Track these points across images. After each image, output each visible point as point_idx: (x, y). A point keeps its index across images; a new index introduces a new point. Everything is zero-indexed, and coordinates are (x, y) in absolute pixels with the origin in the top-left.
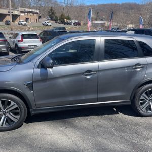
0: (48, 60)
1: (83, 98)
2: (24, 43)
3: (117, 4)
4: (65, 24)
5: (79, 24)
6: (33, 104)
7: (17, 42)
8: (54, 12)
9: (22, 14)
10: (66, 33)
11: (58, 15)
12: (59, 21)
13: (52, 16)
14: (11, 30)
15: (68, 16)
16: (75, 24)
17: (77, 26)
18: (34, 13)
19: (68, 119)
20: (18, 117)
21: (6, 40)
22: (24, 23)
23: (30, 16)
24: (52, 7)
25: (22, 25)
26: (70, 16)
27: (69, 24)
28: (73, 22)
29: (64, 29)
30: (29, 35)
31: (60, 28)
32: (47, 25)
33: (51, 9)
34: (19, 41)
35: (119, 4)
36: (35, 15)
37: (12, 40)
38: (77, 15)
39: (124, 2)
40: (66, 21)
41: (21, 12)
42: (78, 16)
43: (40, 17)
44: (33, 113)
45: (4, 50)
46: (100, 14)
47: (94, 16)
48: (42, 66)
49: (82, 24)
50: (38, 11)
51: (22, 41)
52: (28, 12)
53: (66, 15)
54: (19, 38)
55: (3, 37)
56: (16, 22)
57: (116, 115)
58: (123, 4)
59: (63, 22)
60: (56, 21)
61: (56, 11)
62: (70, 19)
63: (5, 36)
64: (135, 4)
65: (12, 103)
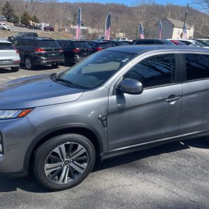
1: (163, 131)
4: (31, 27)
5: (52, 29)
8: (11, 10)
11: (19, 15)
12: (20, 23)
13: (9, 15)
16: (45, 29)
17: (50, 32)
19: (137, 162)
24: (8, 2)
26: (37, 17)
27: (36, 28)
28: (43, 25)
33: (7, 5)
38: (47, 16)
40: (31, 24)
42: (49, 18)
44: (104, 157)
47: (70, 18)
49: (56, 29)
53: (31, 15)
58: (107, 5)
59: (27, 25)
60: (15, 23)
62: (37, 21)
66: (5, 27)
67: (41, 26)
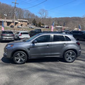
0: (35, 41)
2: (22, 36)
3: (69, 18)
4: (41, 27)
5: (48, 28)
6: (29, 55)
7: (19, 36)
9: (19, 22)
10: (41, 32)
11: (38, 23)
12: (38, 26)
13: (34, 23)
14: (14, 30)
15: (43, 24)
16: (46, 28)
17: (47, 29)
18: (25, 22)
20: (24, 59)
21: (14, 35)
22: (20, 27)
23: (24, 23)
25: (19, 27)
27: (43, 27)
28: (45, 26)
29: (40, 30)
30: (24, 33)
31: (38, 30)
32: (32, 28)
33: (34, 20)
34: (19, 35)
35: (70, 18)
36: (26, 23)
37: (16, 35)
38: (47, 23)
39: (73, 17)
41: (19, 21)
43: (28, 24)
44: (29, 58)
45: (13, 39)
46: (59, 22)
47: (56, 23)
48: (33, 43)
49: (50, 28)
50: (27, 21)
51: (21, 35)
52: (23, 21)
53: (42, 23)
54: (20, 34)
55: (13, 34)
56: (16, 26)
57: (58, 62)
59: (40, 26)
60: (36, 26)
61: (37, 21)
62: (44, 25)
63: (13, 33)
64: (79, 18)
65: (23, 54)
66: (33, 27)
67: (45, 27)
